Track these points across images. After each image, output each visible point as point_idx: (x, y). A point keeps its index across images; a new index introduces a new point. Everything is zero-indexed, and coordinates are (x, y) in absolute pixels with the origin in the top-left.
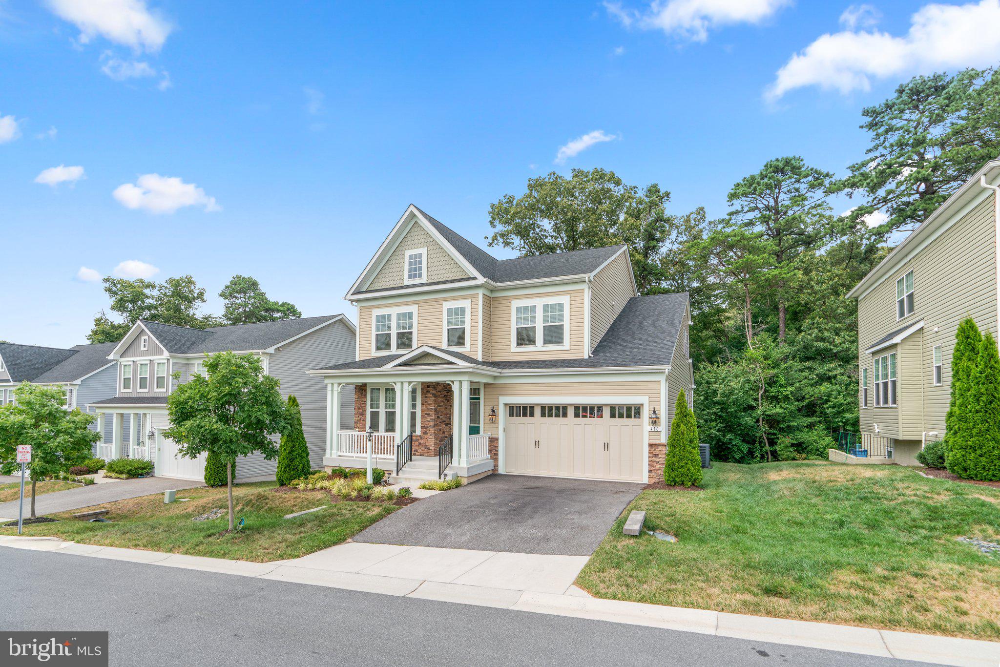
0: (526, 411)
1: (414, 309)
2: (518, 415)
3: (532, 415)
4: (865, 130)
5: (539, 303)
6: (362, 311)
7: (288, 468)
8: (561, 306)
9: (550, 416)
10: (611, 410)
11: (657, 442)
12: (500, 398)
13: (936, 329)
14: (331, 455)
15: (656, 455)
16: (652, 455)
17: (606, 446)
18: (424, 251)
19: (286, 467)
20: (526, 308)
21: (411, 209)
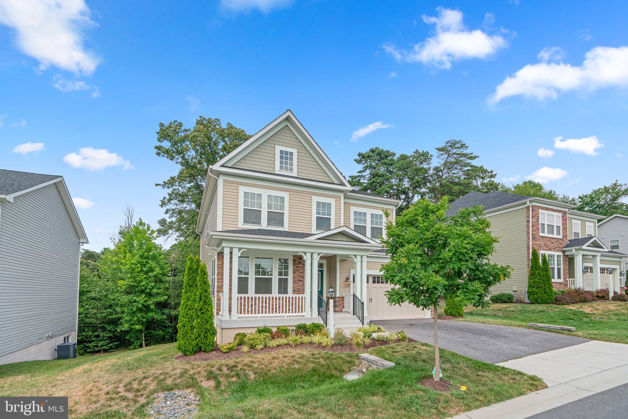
1: (286, 195)
5: (370, 212)
8: (381, 216)
9: (376, 282)
12: (351, 270)
14: (230, 318)
18: (295, 151)
20: (360, 213)
21: (289, 113)
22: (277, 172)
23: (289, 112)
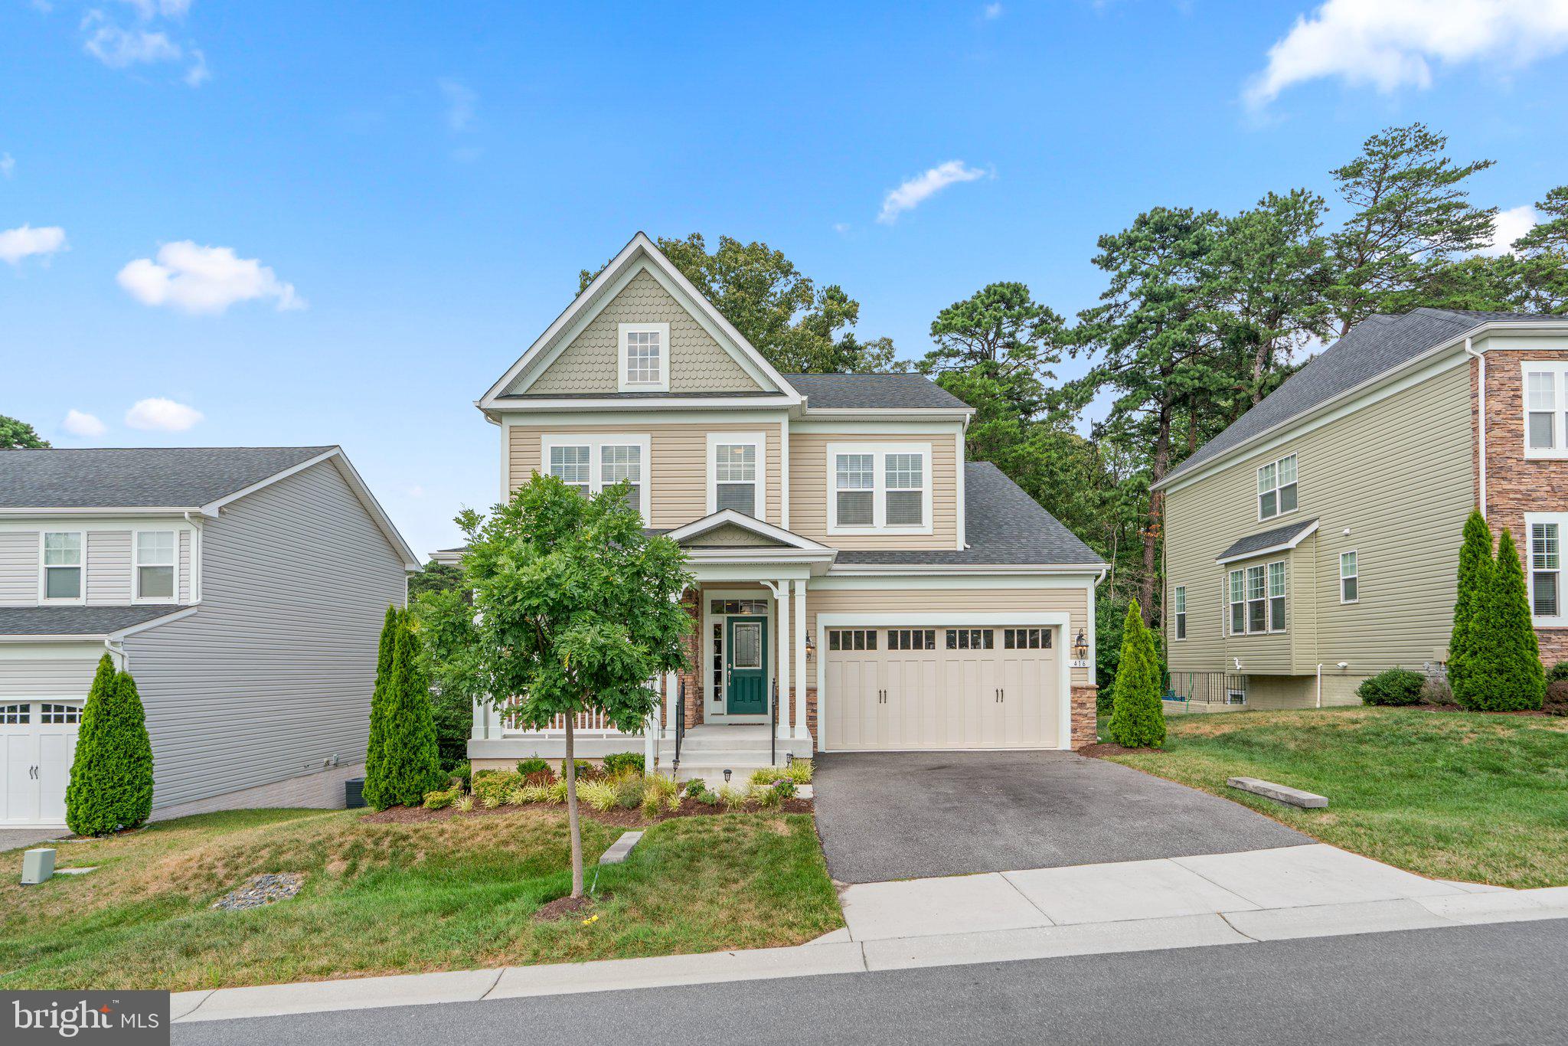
0: (864, 639)
1: (643, 441)
2: (847, 646)
3: (872, 646)
4: (1097, 266)
5: (879, 452)
6: (514, 435)
7: (408, 768)
8: (917, 460)
9: (905, 646)
10: (1006, 637)
11: (1084, 684)
12: (819, 615)
13: (1347, 531)
14: (487, 737)
15: (1082, 705)
16: (1075, 705)
17: (1000, 694)
18: (663, 329)
19: (403, 766)
20: (855, 458)
21: (641, 241)
22: (622, 388)
23: (641, 236)
